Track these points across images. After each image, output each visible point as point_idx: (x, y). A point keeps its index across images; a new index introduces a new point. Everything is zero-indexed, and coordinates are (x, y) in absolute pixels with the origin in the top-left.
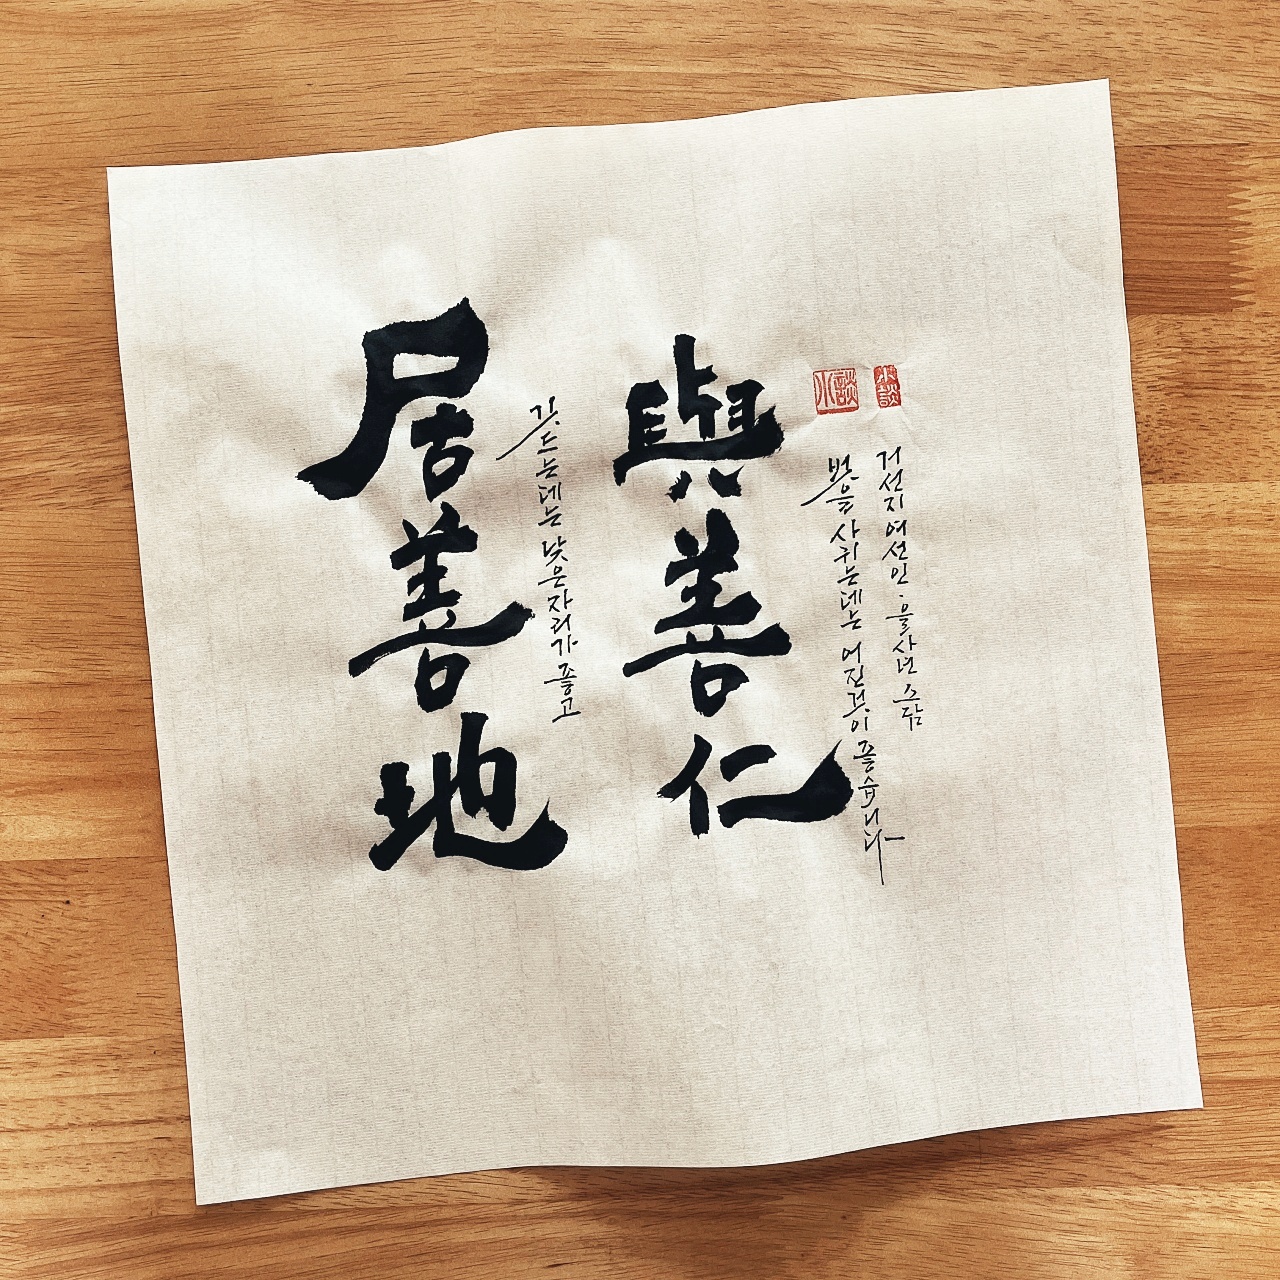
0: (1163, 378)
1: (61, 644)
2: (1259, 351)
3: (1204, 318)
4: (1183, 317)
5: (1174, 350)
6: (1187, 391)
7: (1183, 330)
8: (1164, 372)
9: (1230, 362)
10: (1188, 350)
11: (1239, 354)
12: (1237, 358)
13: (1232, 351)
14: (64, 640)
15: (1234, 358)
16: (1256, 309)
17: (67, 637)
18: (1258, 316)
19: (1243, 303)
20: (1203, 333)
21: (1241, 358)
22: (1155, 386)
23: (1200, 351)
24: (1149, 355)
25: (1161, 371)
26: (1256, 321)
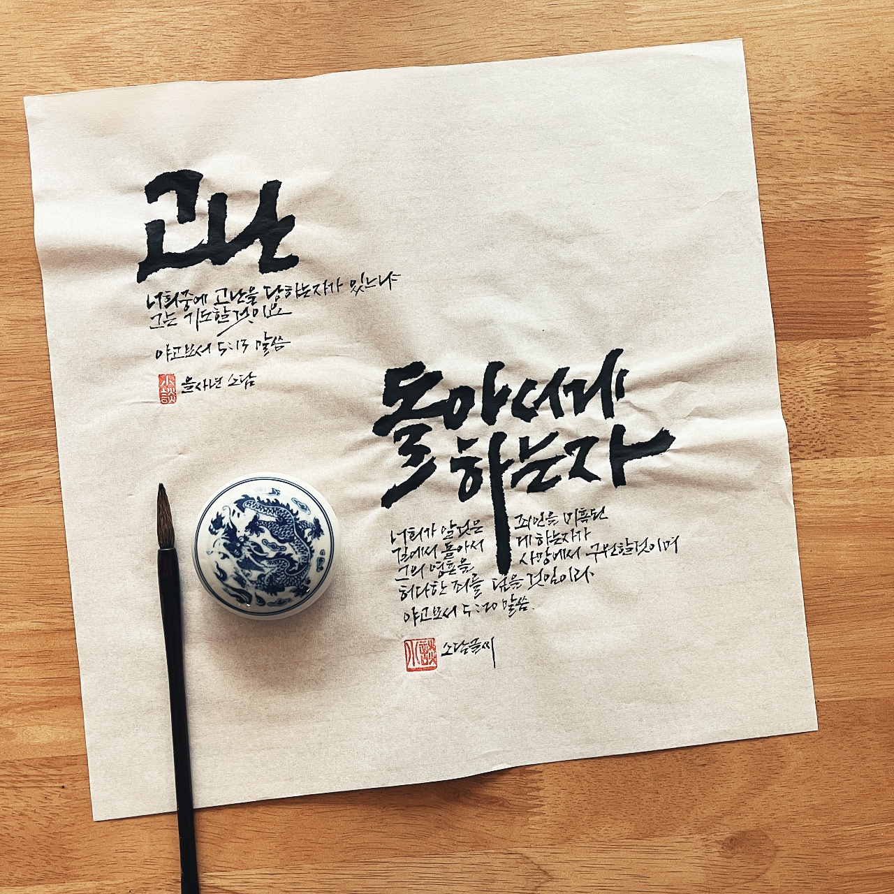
0: (825, 384)
1: (51, 602)
2: (890, 363)
3: (851, 341)
4: (836, 341)
5: (831, 364)
6: (841, 393)
7: (837, 350)
8: (824, 380)
9: (870, 371)
10: (841, 364)
11: (876, 366)
12: (875, 369)
13: (871, 364)
14: (53, 599)
15: (872, 369)
16: (887, 333)
17: (55, 596)
18: (888, 338)
19: (878, 330)
20: (851, 352)
21: (878, 369)
22: (819, 390)
23: (850, 365)
24: (815, 368)
25: (823, 379)
26: (888, 342)
